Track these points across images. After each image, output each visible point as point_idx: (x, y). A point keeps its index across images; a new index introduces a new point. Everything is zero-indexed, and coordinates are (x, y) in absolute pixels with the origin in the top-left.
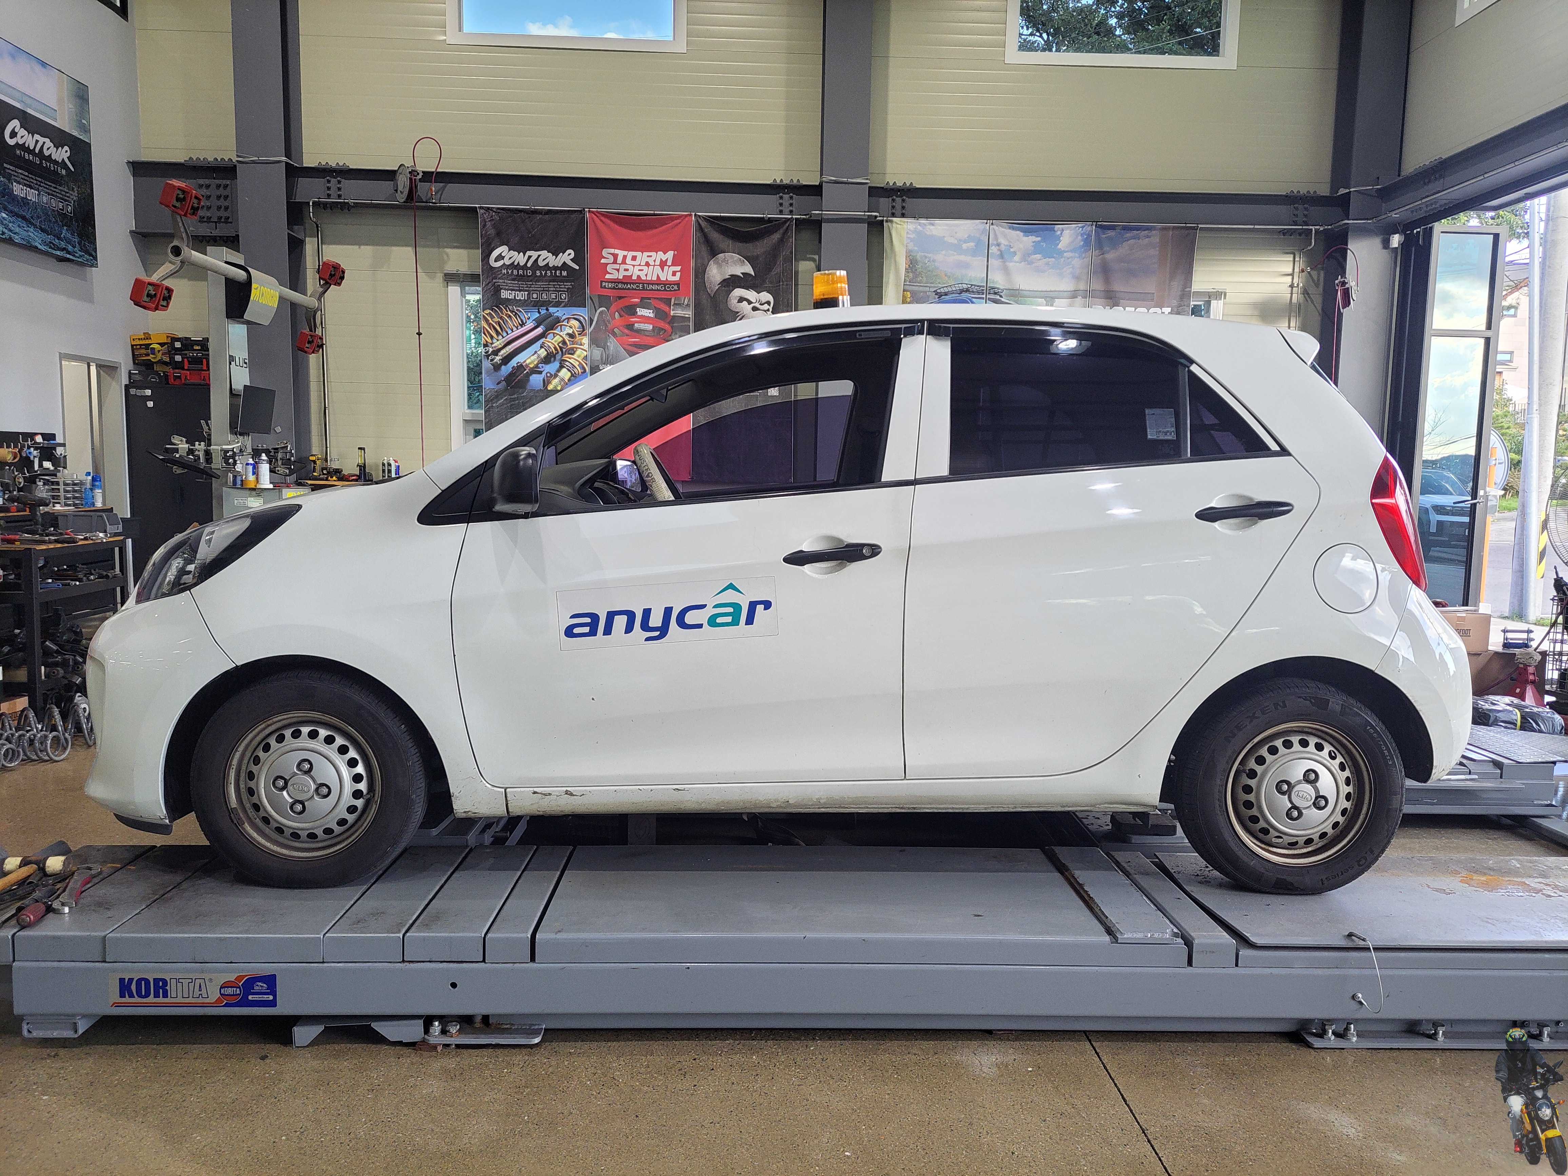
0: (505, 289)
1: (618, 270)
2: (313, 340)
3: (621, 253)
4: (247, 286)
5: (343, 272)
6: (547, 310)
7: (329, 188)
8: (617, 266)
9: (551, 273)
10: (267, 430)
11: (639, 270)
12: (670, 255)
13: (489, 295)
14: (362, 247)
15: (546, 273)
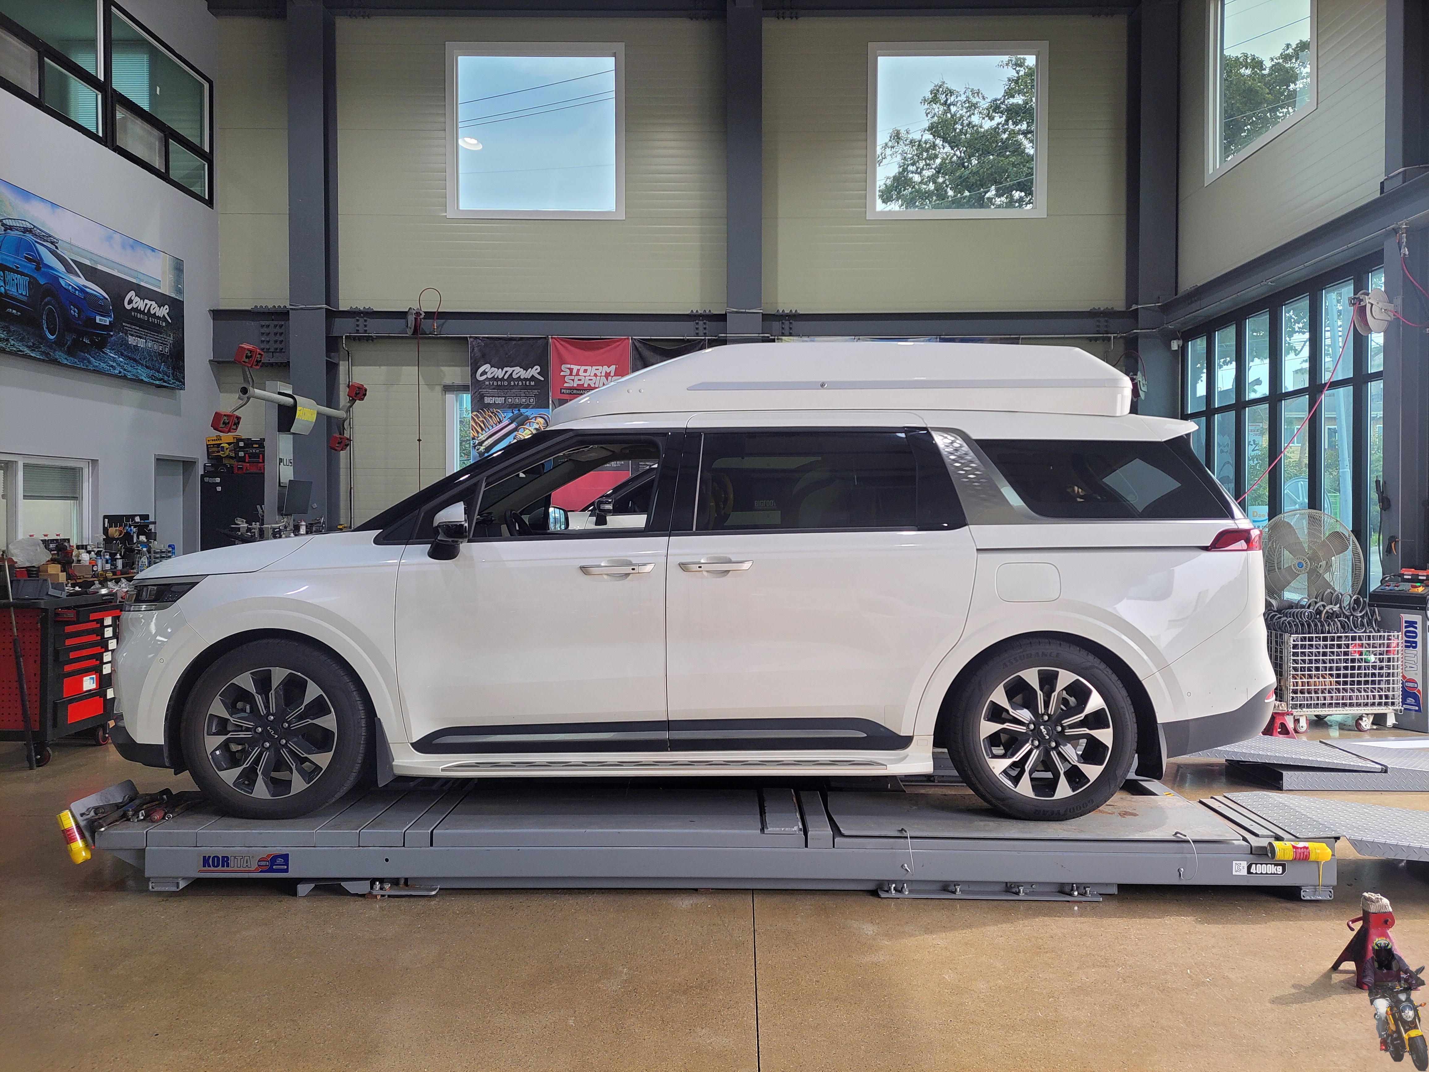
0: (487, 396)
1: (573, 380)
2: (341, 442)
3: (575, 368)
4: (294, 408)
5: (366, 390)
6: (519, 410)
7: (358, 326)
8: (572, 377)
9: (522, 383)
10: (305, 512)
11: (590, 380)
12: (613, 368)
13: (476, 401)
14: (382, 367)
15: (518, 383)
